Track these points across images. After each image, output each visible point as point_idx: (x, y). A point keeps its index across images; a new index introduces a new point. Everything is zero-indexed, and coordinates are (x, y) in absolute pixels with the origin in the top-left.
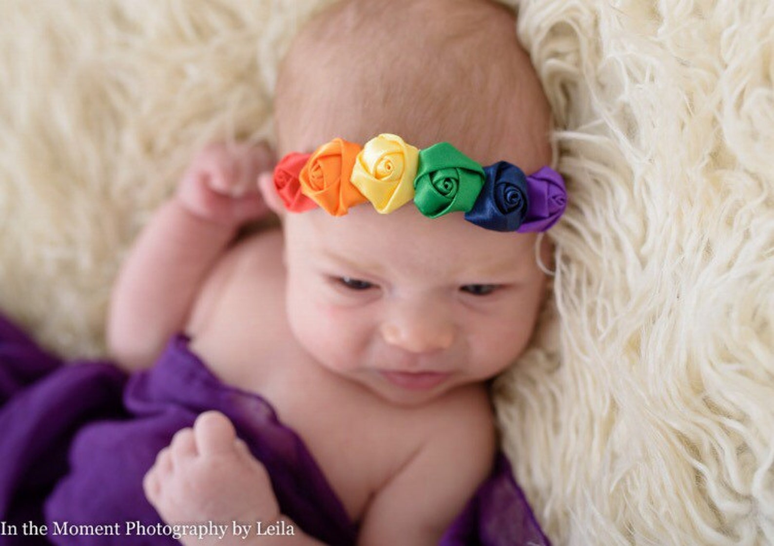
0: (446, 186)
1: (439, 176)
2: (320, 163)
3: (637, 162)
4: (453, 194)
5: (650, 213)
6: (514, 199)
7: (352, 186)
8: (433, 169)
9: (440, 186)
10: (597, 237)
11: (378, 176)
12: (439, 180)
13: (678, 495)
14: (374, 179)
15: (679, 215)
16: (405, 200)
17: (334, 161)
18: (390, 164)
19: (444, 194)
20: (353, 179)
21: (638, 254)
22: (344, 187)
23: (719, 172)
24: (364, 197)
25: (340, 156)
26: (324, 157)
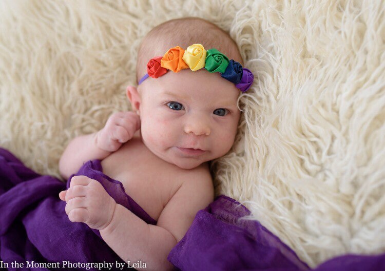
0: (219, 59)
1: (215, 55)
2: (172, 51)
3: (276, 66)
5: (281, 83)
6: (240, 68)
7: (183, 60)
8: (213, 53)
9: (217, 58)
10: (260, 99)
13: (294, 166)
14: (192, 56)
15: (292, 78)
17: (176, 52)
18: (199, 49)
19: (218, 62)
20: (184, 58)
21: (276, 99)
22: (180, 61)
23: (305, 59)
24: (187, 65)
25: (178, 51)
26: (174, 50)
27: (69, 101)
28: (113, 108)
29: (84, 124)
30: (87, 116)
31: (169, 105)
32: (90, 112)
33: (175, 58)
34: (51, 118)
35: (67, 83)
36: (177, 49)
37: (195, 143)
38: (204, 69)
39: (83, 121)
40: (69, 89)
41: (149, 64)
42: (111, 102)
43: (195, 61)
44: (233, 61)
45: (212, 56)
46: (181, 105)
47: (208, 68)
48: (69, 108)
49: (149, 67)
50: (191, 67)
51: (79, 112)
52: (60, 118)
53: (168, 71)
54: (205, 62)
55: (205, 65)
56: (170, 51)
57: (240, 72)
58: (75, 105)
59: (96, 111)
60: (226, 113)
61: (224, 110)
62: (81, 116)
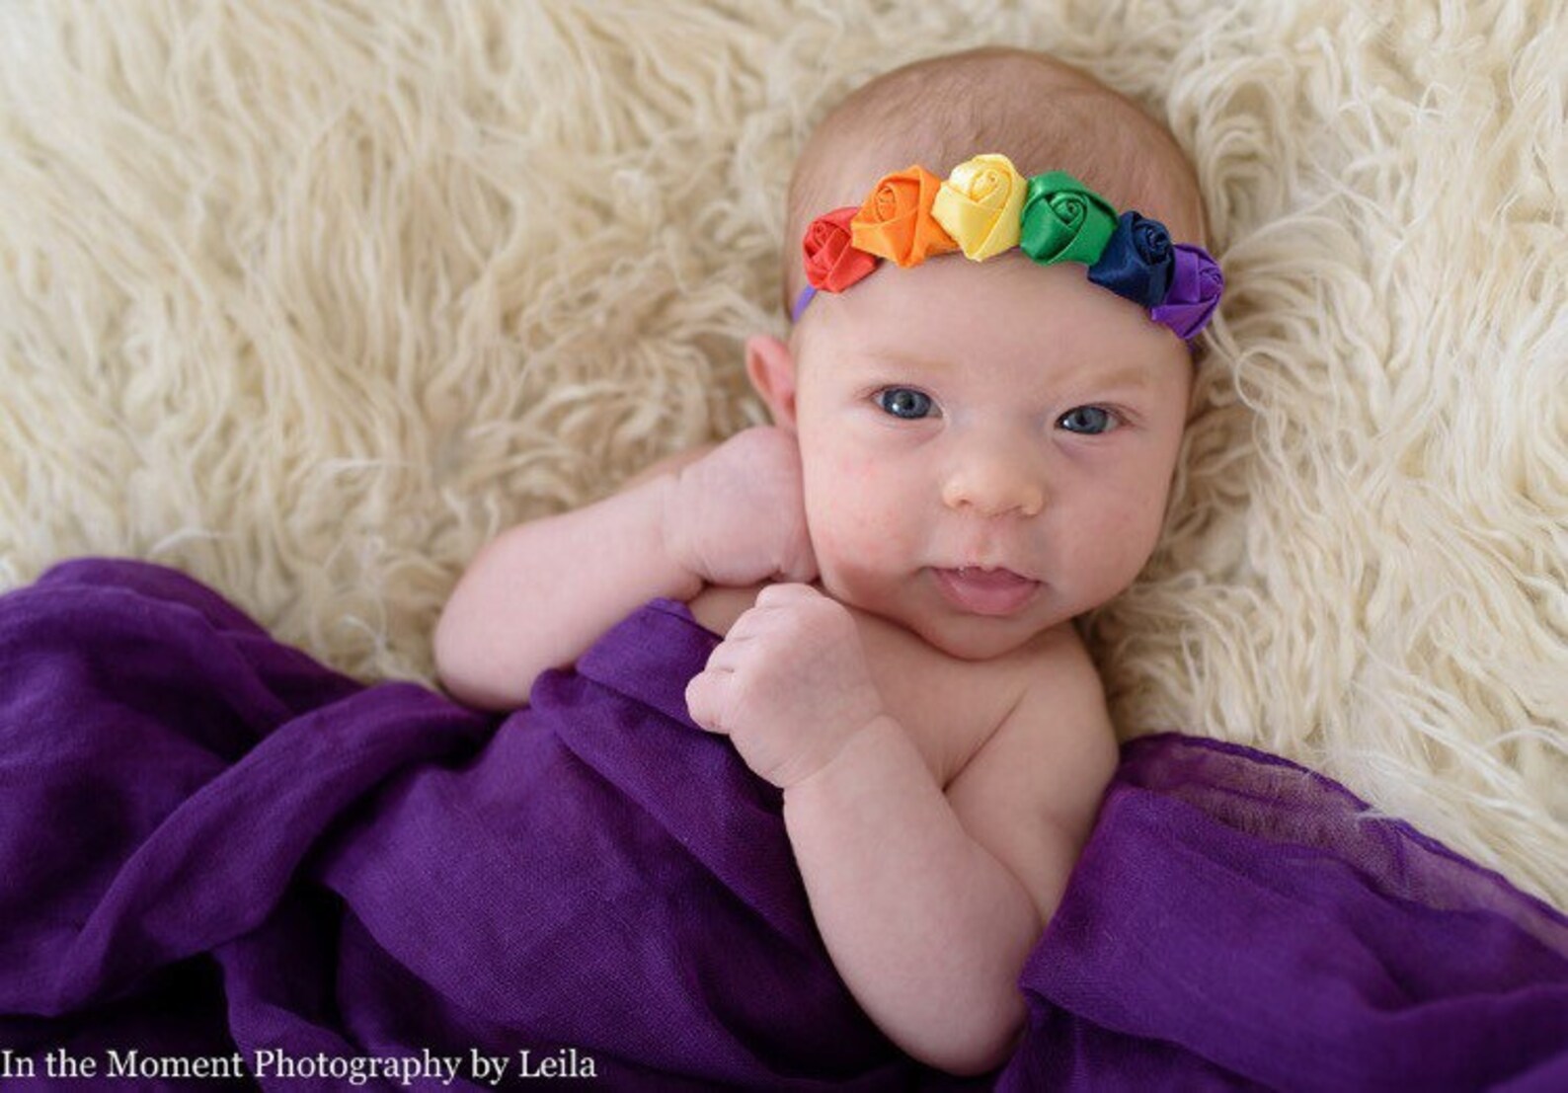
0: (1071, 209)
1: (1059, 197)
2: (891, 186)
4: (1078, 223)
6: (1159, 243)
7: (933, 221)
8: (1049, 189)
9: (1063, 209)
11: (972, 197)
12: (1060, 202)
14: (969, 201)
16: (1007, 243)
17: (907, 189)
18: (993, 176)
19: (1067, 221)
20: (937, 212)
21: (1386, 369)
22: (922, 222)
24: (948, 237)
25: (916, 183)
26: (897, 181)
27: (456, 366)
28: (641, 392)
29: (519, 460)
30: (527, 428)
31: (880, 399)
32: (540, 410)
33: (903, 211)
34: (385, 439)
35: (444, 289)
36: (913, 176)
37: (984, 547)
38: (1015, 251)
39: (514, 448)
40: (455, 318)
41: (810, 238)
42: (629, 371)
43: (980, 220)
44: (1137, 217)
45: (1043, 202)
46: (927, 399)
47: (1035, 245)
48: (456, 391)
49: (810, 251)
50: (963, 246)
51: (496, 414)
52: (419, 436)
53: (878, 262)
54: (1022, 225)
55: (1020, 237)
56: (881, 188)
57: (1161, 258)
58: (484, 381)
59: (568, 407)
60: (1111, 422)
61: (1102, 411)
62: (505, 430)
